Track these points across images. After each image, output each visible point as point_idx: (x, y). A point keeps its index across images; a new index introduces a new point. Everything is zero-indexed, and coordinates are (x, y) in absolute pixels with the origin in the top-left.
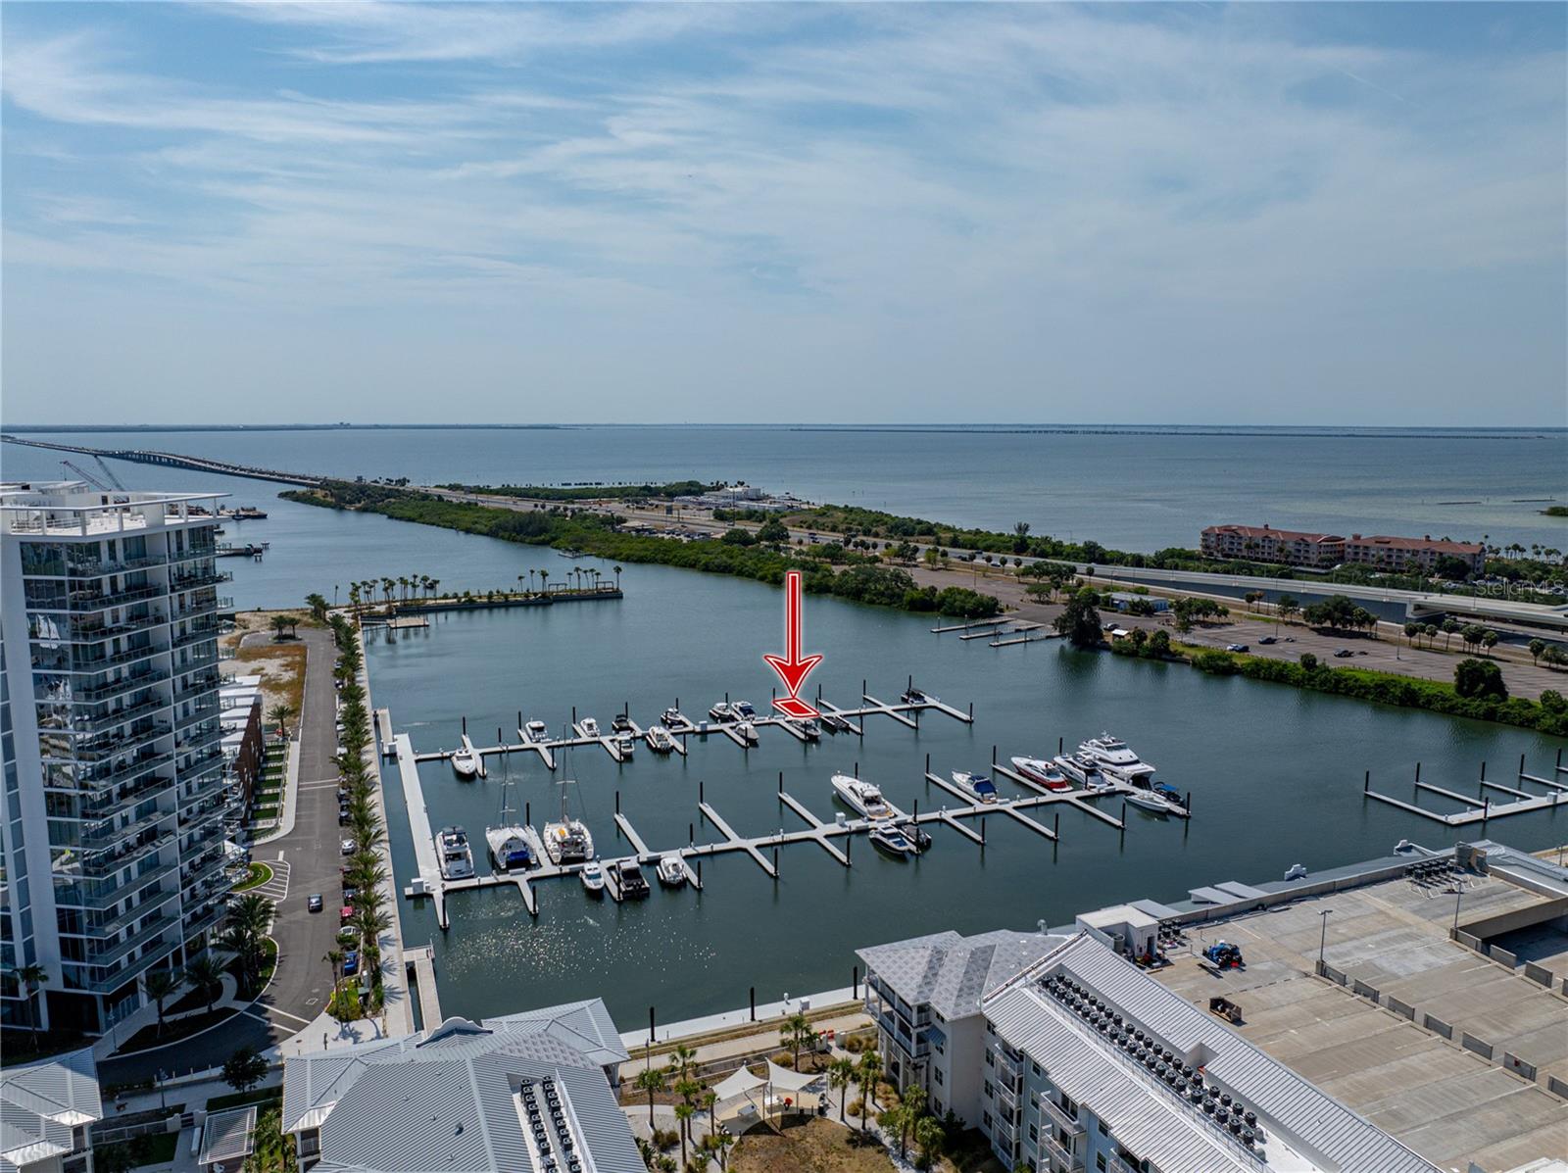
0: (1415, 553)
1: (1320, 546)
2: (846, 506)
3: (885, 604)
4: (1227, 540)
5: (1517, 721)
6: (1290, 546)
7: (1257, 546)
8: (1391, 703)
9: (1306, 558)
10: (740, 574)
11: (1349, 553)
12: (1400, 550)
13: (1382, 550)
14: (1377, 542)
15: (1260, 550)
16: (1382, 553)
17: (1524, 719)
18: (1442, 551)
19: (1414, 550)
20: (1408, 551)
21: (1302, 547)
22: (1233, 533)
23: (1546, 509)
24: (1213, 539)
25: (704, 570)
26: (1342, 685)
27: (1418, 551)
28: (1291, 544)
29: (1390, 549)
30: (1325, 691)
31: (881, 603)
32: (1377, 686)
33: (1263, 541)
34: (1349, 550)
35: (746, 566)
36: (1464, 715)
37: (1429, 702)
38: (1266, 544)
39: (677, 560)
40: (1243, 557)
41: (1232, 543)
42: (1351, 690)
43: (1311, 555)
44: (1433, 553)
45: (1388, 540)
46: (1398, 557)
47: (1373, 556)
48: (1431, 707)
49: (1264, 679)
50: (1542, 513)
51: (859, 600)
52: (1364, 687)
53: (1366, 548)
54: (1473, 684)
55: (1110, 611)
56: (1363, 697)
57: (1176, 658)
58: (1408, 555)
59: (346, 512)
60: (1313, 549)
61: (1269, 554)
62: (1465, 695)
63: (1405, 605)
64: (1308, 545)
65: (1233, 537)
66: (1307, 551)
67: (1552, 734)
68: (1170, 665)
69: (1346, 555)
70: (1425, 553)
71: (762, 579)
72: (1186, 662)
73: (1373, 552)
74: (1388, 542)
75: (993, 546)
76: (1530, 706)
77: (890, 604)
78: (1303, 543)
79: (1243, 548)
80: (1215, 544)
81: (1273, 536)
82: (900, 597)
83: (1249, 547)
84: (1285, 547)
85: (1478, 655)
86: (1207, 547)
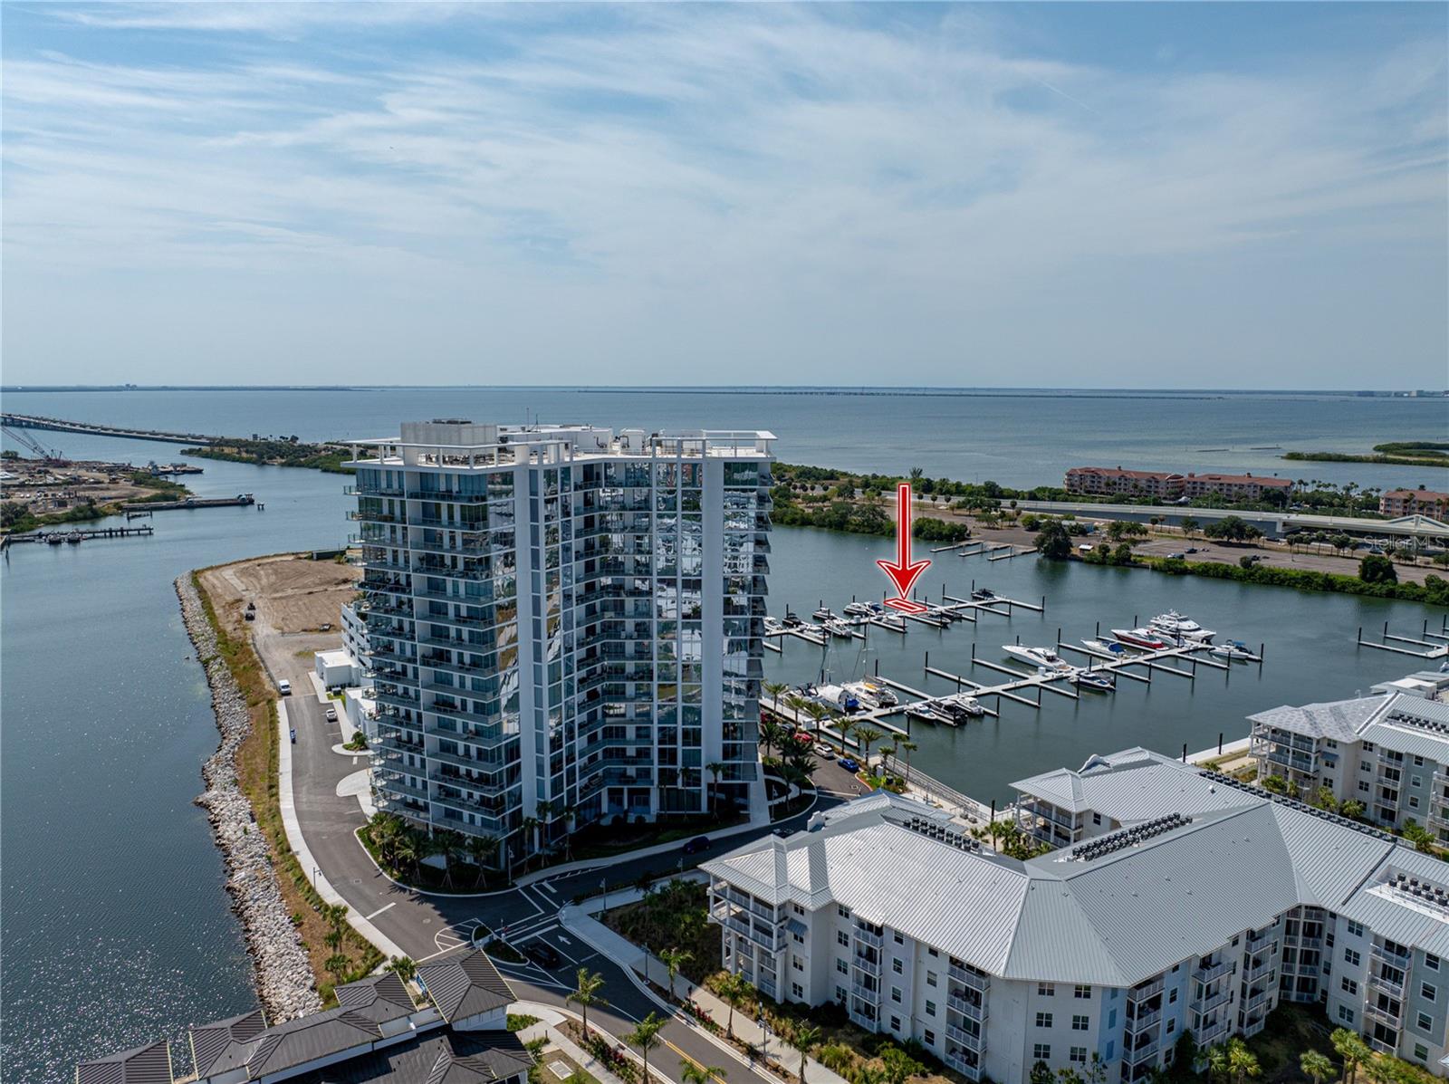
1: (1167, 482)
3: (868, 533)
4: (1089, 479)
5: (1409, 597)
6: (1143, 484)
7: (1115, 483)
8: (1316, 589)
9: (1156, 492)
12: (1230, 485)
13: (1216, 484)
14: (1211, 478)
15: (1117, 487)
16: (1215, 487)
17: (1412, 596)
18: (1262, 484)
19: (1240, 484)
20: (1235, 485)
21: (1153, 484)
22: (1095, 474)
23: (1284, 455)
24: (1076, 479)
27: (1243, 485)
28: (1144, 482)
29: (1221, 484)
30: (1264, 583)
31: (864, 532)
32: (1304, 578)
33: (1119, 479)
34: (1189, 485)
36: (1372, 594)
38: (1123, 481)
40: (1102, 493)
41: (1093, 482)
42: (1284, 581)
43: (1160, 490)
44: (1255, 486)
46: (1227, 489)
47: (1208, 489)
49: (1214, 576)
50: (1282, 458)
51: (842, 530)
52: (1294, 579)
53: (1203, 483)
54: (1374, 574)
56: (1293, 586)
57: (1138, 565)
58: (1236, 488)
59: (266, 466)
60: (1162, 484)
61: (1125, 490)
62: (1369, 581)
63: (1275, 523)
64: (1158, 482)
65: (1093, 477)
66: (1157, 487)
67: (1439, 604)
68: (1132, 569)
69: (1186, 490)
70: (1249, 486)
72: (1146, 567)
73: (1209, 486)
74: (1219, 479)
76: (1416, 587)
77: (872, 533)
78: (1153, 479)
79: (1102, 485)
80: (1078, 483)
81: (1128, 476)
82: (880, 526)
83: (1108, 485)
84: (1138, 483)
85: (1343, 557)
86: (1072, 485)
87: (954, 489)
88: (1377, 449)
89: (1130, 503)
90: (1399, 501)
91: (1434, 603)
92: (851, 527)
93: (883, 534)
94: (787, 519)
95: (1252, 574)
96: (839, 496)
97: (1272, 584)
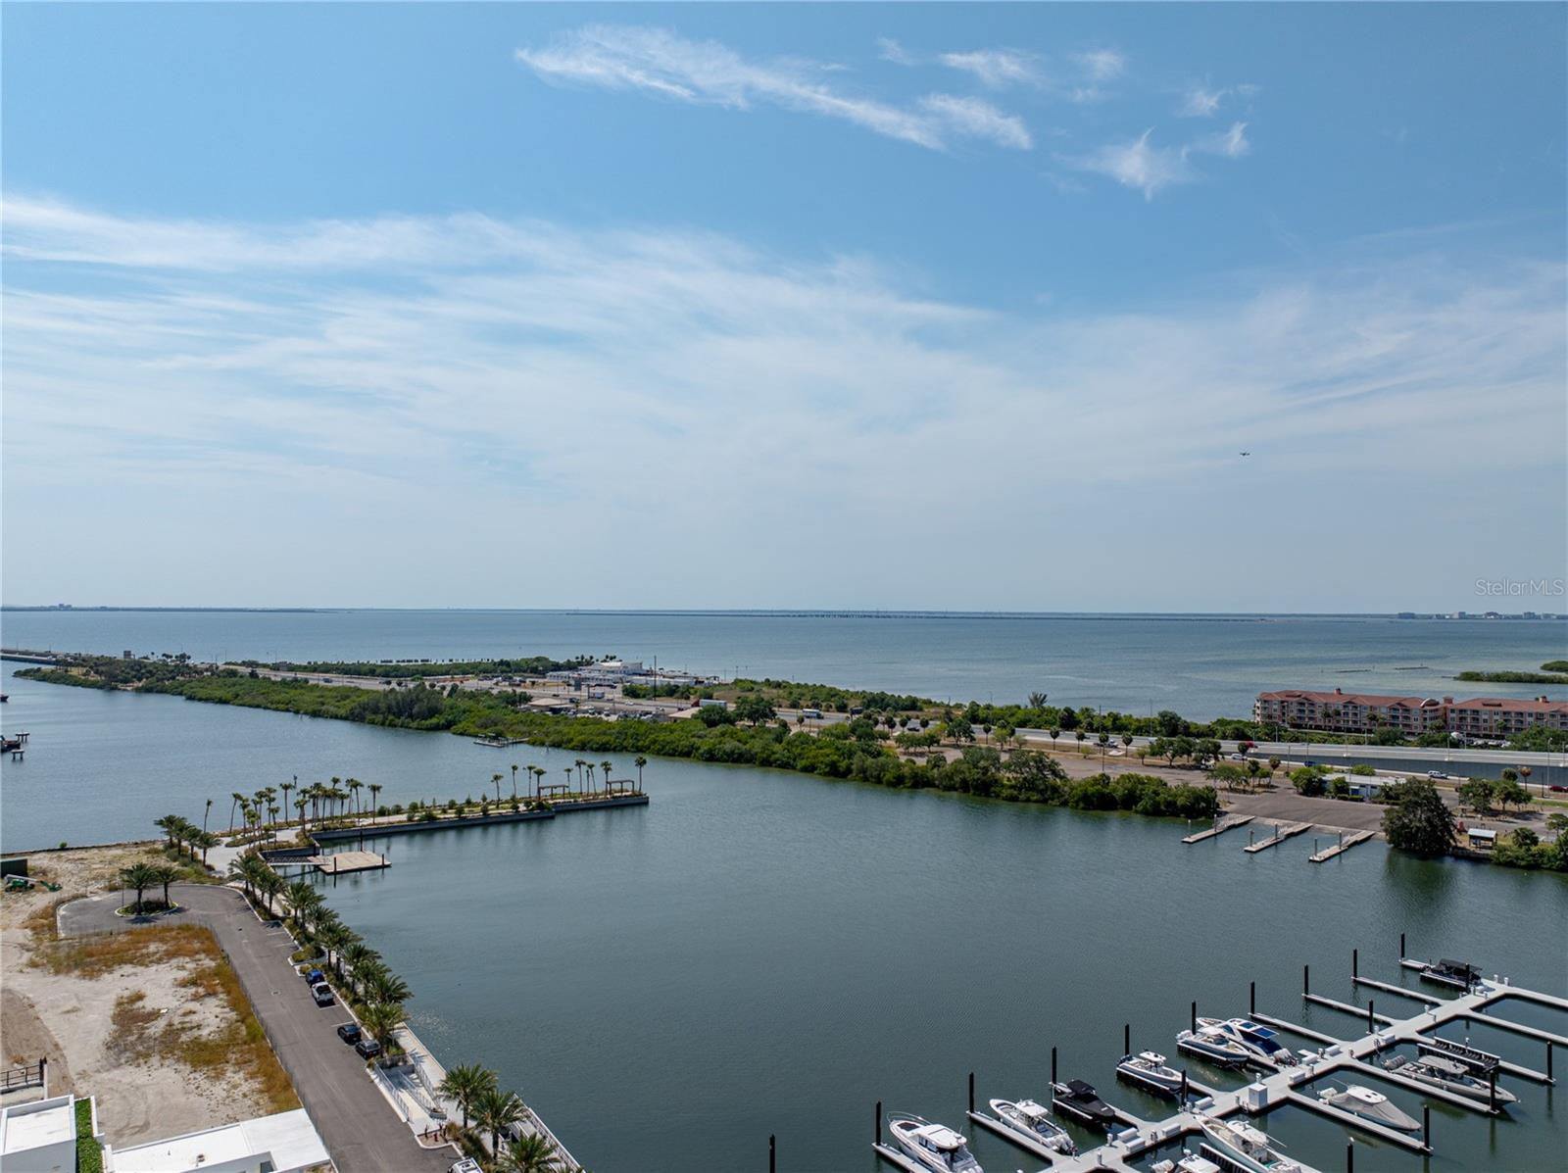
0: (1540, 717)
1: (1425, 711)
2: (767, 680)
3: (1036, 801)
4: (1295, 708)
6: (1383, 713)
7: (1338, 713)
9: (1405, 725)
10: (767, 763)
11: (1453, 719)
12: (1521, 714)
13: (1496, 714)
14: (1484, 705)
15: (1342, 719)
16: (1496, 717)
19: (1537, 713)
20: (1530, 715)
21: (1400, 713)
22: (1305, 701)
23: (1457, 675)
24: (1275, 707)
25: (707, 760)
27: (1542, 714)
28: (1384, 710)
29: (1505, 713)
31: (1028, 800)
33: (1344, 706)
34: (1453, 715)
35: (774, 753)
38: (1350, 711)
39: (657, 747)
40: (1318, 727)
41: (1302, 711)
43: (1412, 722)
45: (1497, 702)
46: (1517, 721)
47: (1485, 721)
50: (1455, 678)
51: (988, 795)
53: (1476, 712)
55: (1354, 800)
58: (1531, 719)
60: (1416, 714)
61: (1355, 722)
64: (1407, 710)
65: (1302, 704)
66: (1407, 718)
69: (1449, 721)
70: (1553, 716)
71: (809, 769)
73: (1486, 717)
74: (1500, 705)
75: (1030, 720)
77: (1045, 801)
78: (1401, 707)
79: (1318, 715)
80: (1278, 713)
81: (1358, 702)
82: (1055, 789)
83: (1327, 715)
84: (1377, 713)
86: (1270, 717)
87: (1109, 723)
88: (1545, 668)
89: (1407, 743)
92: (1006, 792)
93: (1064, 804)
94: (889, 776)
96: (949, 736)
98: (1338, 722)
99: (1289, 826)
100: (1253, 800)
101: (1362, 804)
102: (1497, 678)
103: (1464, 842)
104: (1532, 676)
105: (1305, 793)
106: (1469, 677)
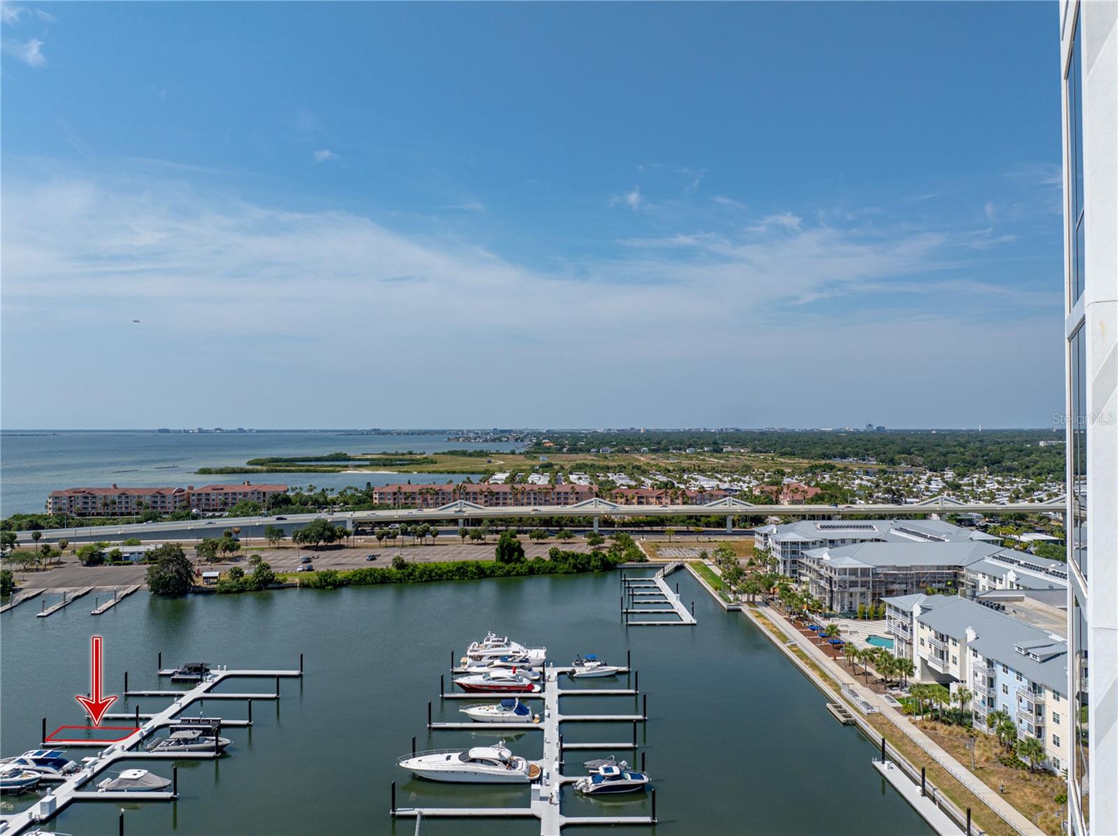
0: (245, 494)
1: (176, 496)
4: (80, 501)
5: (548, 570)
6: (147, 500)
7: (114, 503)
8: (472, 578)
9: (162, 507)
11: (193, 500)
12: (235, 494)
13: (220, 495)
14: (213, 489)
15: (117, 505)
16: (221, 497)
18: (264, 491)
19: (244, 493)
20: (240, 494)
21: (158, 499)
22: (88, 496)
23: (197, 471)
24: (64, 501)
26: (433, 574)
27: (247, 493)
28: (148, 498)
29: (225, 494)
30: (426, 581)
32: (459, 569)
33: (119, 497)
34: (194, 498)
36: (518, 574)
37: (493, 572)
38: (123, 500)
40: (98, 514)
41: (87, 503)
42: (441, 576)
43: (167, 505)
45: (221, 487)
46: (233, 498)
47: (213, 500)
48: (496, 574)
49: (372, 583)
52: (449, 571)
54: (511, 555)
55: (124, 564)
56: (452, 579)
57: (282, 586)
58: (241, 497)
60: (169, 499)
61: (126, 508)
62: (508, 562)
63: (346, 521)
64: (163, 497)
65: (86, 498)
66: (163, 502)
67: (570, 573)
69: (191, 502)
70: (253, 494)
72: (293, 586)
73: (214, 497)
74: (222, 489)
76: (544, 561)
78: (159, 495)
79: (99, 505)
80: (67, 506)
81: (129, 493)
83: (106, 505)
84: (142, 500)
85: (426, 545)
86: (60, 509)
88: (249, 463)
89: (164, 520)
90: (389, 494)
91: (567, 573)
95: (411, 574)
97: (432, 580)
98: (114, 509)
99: (75, 591)
100: (46, 575)
101: (131, 566)
102: (221, 472)
103: (200, 582)
104: (241, 469)
105: (88, 564)
106: (204, 471)
